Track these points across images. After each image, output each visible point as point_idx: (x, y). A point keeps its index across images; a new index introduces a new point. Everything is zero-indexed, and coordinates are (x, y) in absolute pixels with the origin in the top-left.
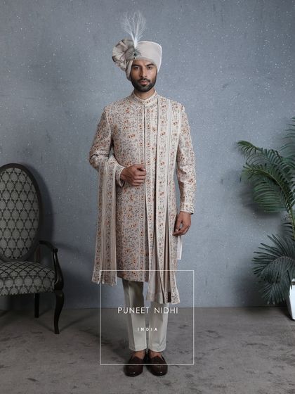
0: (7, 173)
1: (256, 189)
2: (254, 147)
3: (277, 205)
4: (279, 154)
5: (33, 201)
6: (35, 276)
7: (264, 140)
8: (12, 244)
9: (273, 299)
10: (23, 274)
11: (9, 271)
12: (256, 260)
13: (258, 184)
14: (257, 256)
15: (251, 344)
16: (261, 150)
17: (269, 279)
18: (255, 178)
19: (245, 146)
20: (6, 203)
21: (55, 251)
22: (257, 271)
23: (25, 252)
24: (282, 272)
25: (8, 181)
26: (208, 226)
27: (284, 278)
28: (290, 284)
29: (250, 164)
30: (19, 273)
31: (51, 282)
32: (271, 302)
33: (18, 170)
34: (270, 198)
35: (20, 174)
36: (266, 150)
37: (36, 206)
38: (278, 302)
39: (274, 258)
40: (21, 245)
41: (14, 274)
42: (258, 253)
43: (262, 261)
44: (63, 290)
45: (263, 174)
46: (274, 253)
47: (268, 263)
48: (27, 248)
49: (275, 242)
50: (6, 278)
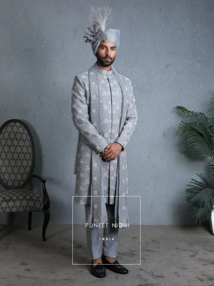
0: (10, 126)
1: (189, 140)
2: (187, 111)
3: (203, 152)
4: (205, 116)
5: (29, 146)
6: (29, 199)
7: (195, 106)
8: (13, 177)
9: (200, 219)
10: (21, 197)
11: (11, 195)
12: (188, 190)
13: (190, 137)
14: (189, 188)
15: (183, 250)
16: (193, 112)
17: (197, 204)
18: (187, 132)
19: (181, 110)
20: (9, 148)
21: (44, 182)
22: (189, 199)
23: (22, 183)
24: (206, 199)
25: (11, 132)
26: (154, 167)
27: (207, 204)
28: (212, 208)
29: (184, 122)
30: (18, 197)
31: (41, 204)
32: (198, 221)
33: (18, 124)
34: (199, 146)
35: (19, 127)
36: (196, 113)
37: (30, 150)
38: (203, 220)
39: (201, 190)
40: (19, 177)
41: (14, 198)
42: (189, 185)
43: (192, 192)
44: (49, 210)
45: (193, 129)
46: (201, 186)
47: (196, 193)
48: (23, 180)
49: (202, 178)
50: (9, 200)
